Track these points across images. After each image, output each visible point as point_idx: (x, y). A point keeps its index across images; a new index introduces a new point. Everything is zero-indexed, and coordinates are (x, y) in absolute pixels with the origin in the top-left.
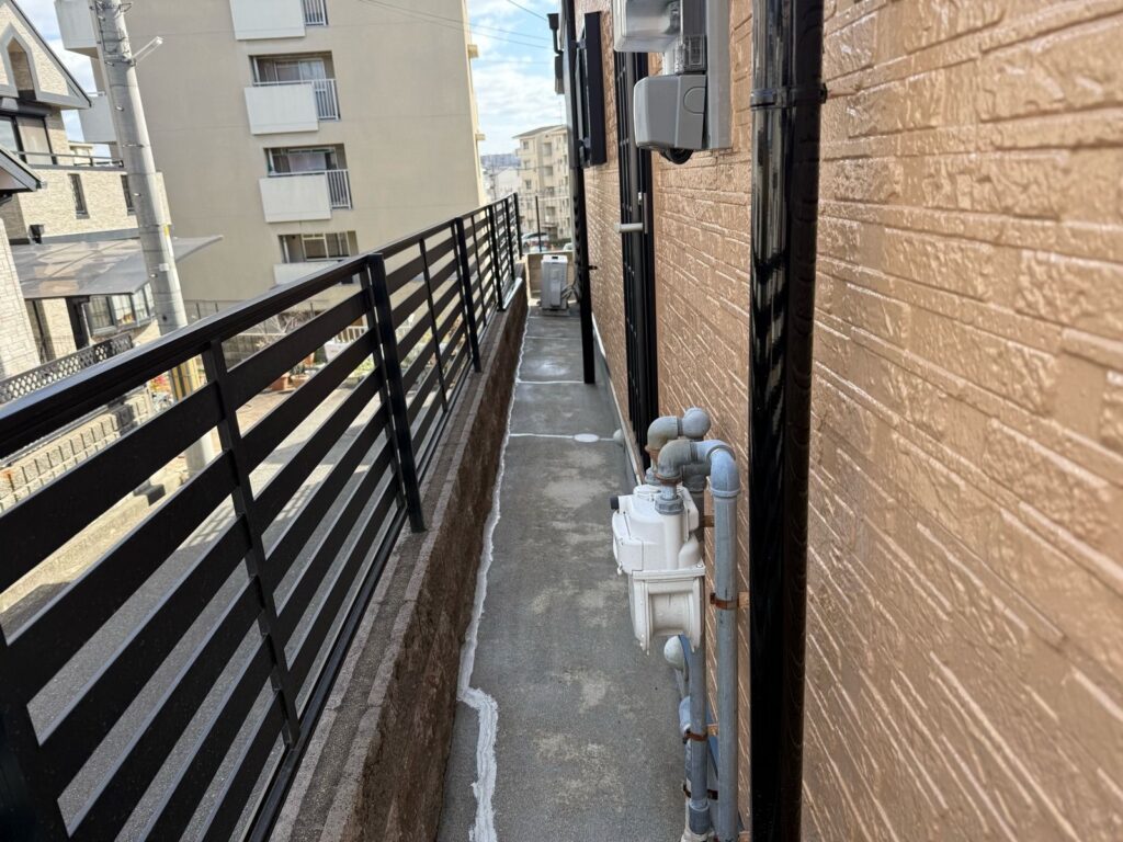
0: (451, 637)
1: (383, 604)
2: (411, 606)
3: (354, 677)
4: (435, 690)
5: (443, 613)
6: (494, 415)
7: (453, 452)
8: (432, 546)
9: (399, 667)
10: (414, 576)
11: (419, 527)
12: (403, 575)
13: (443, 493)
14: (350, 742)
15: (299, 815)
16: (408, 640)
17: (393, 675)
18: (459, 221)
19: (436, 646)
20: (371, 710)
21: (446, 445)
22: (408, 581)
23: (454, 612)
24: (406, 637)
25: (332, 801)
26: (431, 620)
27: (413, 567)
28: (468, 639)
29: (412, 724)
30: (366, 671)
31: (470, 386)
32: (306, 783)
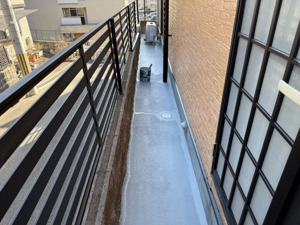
18: (111, 20)
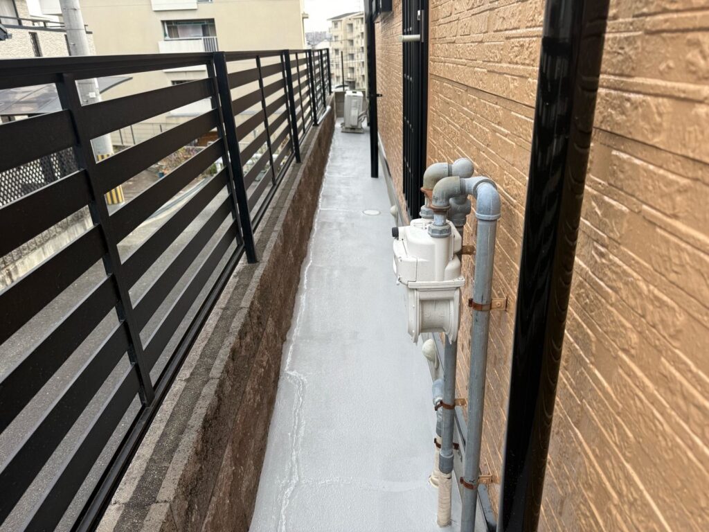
0: (275, 336)
1: (225, 309)
2: (245, 311)
3: (200, 358)
4: (263, 370)
5: (270, 319)
6: (309, 194)
7: (279, 213)
8: (262, 272)
9: (234, 353)
10: (248, 292)
11: (252, 259)
12: (240, 290)
13: (271, 239)
14: (194, 403)
15: (153, 455)
16: (242, 335)
17: (229, 357)
19: (264, 341)
20: (212, 381)
21: (274, 208)
22: (243, 295)
23: (278, 320)
24: (240, 332)
25: (177, 445)
26: (261, 323)
27: (247, 285)
28: (288, 338)
29: (244, 392)
30: (210, 354)
31: (293, 171)
32: (159, 432)
